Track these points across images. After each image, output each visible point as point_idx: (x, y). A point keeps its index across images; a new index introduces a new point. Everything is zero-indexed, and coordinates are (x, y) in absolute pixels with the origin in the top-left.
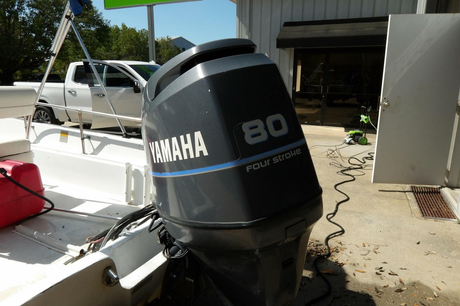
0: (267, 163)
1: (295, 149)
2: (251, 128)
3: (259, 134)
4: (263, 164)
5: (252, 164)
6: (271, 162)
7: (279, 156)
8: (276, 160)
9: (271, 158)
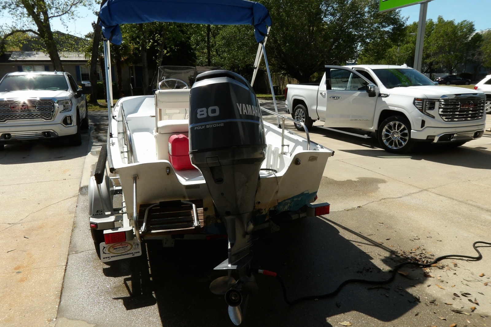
0: (203, 127)
1: (220, 123)
2: (201, 111)
3: (203, 114)
4: (202, 127)
5: (197, 127)
6: (205, 127)
7: (210, 125)
8: (208, 127)
9: (206, 125)
